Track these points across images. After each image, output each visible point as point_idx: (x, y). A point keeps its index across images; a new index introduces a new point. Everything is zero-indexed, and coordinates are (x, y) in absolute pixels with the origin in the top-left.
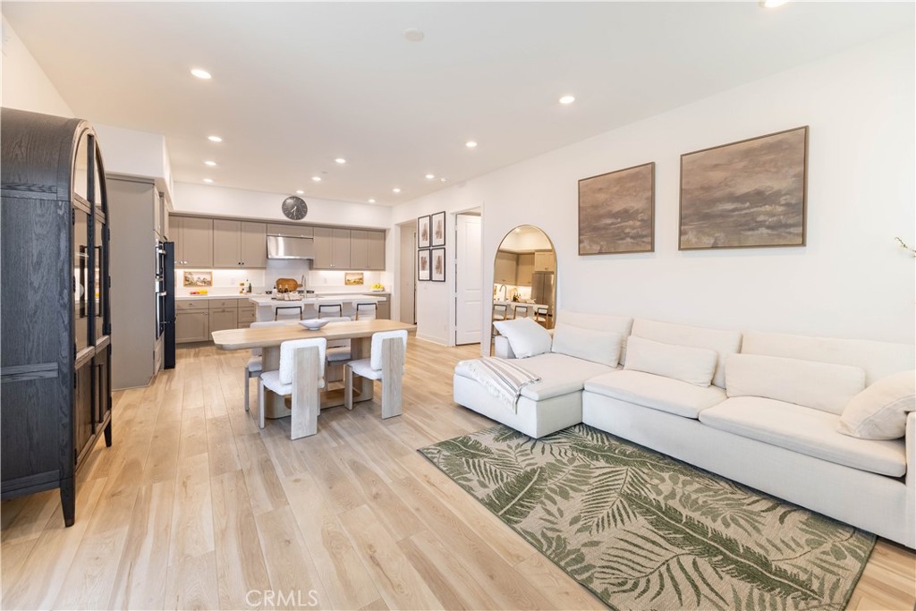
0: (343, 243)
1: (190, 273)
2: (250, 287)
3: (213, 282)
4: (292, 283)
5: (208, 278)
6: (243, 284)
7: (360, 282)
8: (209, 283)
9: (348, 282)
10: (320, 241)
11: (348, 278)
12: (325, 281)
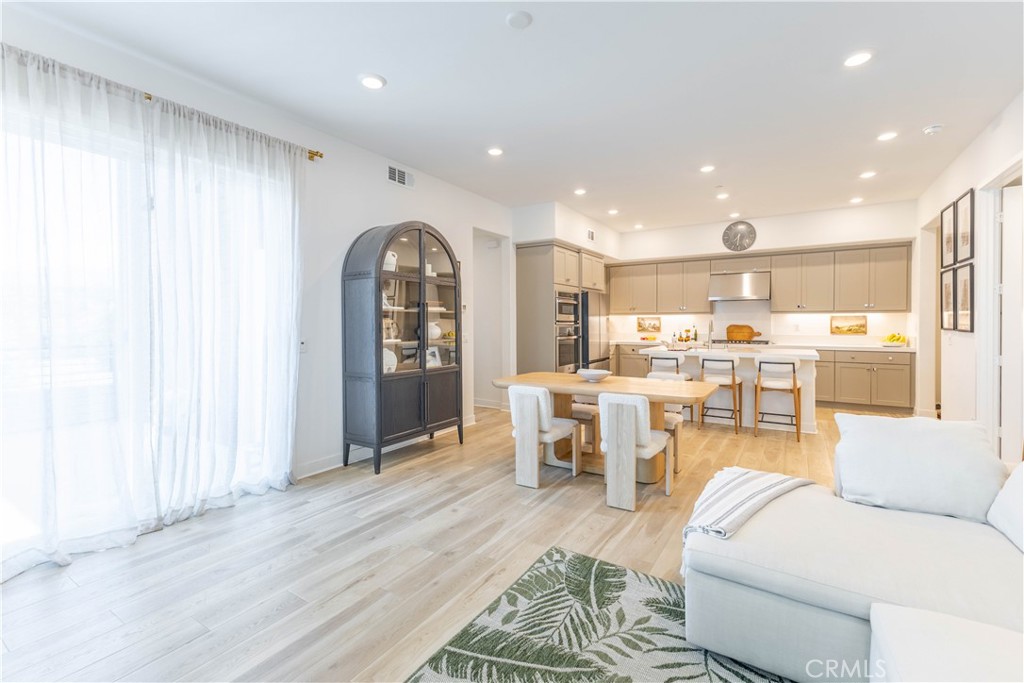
0: (822, 273)
1: (643, 319)
2: (696, 335)
3: (662, 328)
4: (746, 331)
5: (657, 323)
6: (688, 331)
7: (861, 329)
8: (657, 329)
9: (835, 331)
10: (782, 275)
11: (835, 324)
12: (797, 328)
